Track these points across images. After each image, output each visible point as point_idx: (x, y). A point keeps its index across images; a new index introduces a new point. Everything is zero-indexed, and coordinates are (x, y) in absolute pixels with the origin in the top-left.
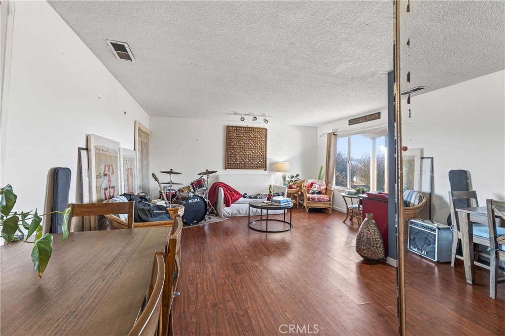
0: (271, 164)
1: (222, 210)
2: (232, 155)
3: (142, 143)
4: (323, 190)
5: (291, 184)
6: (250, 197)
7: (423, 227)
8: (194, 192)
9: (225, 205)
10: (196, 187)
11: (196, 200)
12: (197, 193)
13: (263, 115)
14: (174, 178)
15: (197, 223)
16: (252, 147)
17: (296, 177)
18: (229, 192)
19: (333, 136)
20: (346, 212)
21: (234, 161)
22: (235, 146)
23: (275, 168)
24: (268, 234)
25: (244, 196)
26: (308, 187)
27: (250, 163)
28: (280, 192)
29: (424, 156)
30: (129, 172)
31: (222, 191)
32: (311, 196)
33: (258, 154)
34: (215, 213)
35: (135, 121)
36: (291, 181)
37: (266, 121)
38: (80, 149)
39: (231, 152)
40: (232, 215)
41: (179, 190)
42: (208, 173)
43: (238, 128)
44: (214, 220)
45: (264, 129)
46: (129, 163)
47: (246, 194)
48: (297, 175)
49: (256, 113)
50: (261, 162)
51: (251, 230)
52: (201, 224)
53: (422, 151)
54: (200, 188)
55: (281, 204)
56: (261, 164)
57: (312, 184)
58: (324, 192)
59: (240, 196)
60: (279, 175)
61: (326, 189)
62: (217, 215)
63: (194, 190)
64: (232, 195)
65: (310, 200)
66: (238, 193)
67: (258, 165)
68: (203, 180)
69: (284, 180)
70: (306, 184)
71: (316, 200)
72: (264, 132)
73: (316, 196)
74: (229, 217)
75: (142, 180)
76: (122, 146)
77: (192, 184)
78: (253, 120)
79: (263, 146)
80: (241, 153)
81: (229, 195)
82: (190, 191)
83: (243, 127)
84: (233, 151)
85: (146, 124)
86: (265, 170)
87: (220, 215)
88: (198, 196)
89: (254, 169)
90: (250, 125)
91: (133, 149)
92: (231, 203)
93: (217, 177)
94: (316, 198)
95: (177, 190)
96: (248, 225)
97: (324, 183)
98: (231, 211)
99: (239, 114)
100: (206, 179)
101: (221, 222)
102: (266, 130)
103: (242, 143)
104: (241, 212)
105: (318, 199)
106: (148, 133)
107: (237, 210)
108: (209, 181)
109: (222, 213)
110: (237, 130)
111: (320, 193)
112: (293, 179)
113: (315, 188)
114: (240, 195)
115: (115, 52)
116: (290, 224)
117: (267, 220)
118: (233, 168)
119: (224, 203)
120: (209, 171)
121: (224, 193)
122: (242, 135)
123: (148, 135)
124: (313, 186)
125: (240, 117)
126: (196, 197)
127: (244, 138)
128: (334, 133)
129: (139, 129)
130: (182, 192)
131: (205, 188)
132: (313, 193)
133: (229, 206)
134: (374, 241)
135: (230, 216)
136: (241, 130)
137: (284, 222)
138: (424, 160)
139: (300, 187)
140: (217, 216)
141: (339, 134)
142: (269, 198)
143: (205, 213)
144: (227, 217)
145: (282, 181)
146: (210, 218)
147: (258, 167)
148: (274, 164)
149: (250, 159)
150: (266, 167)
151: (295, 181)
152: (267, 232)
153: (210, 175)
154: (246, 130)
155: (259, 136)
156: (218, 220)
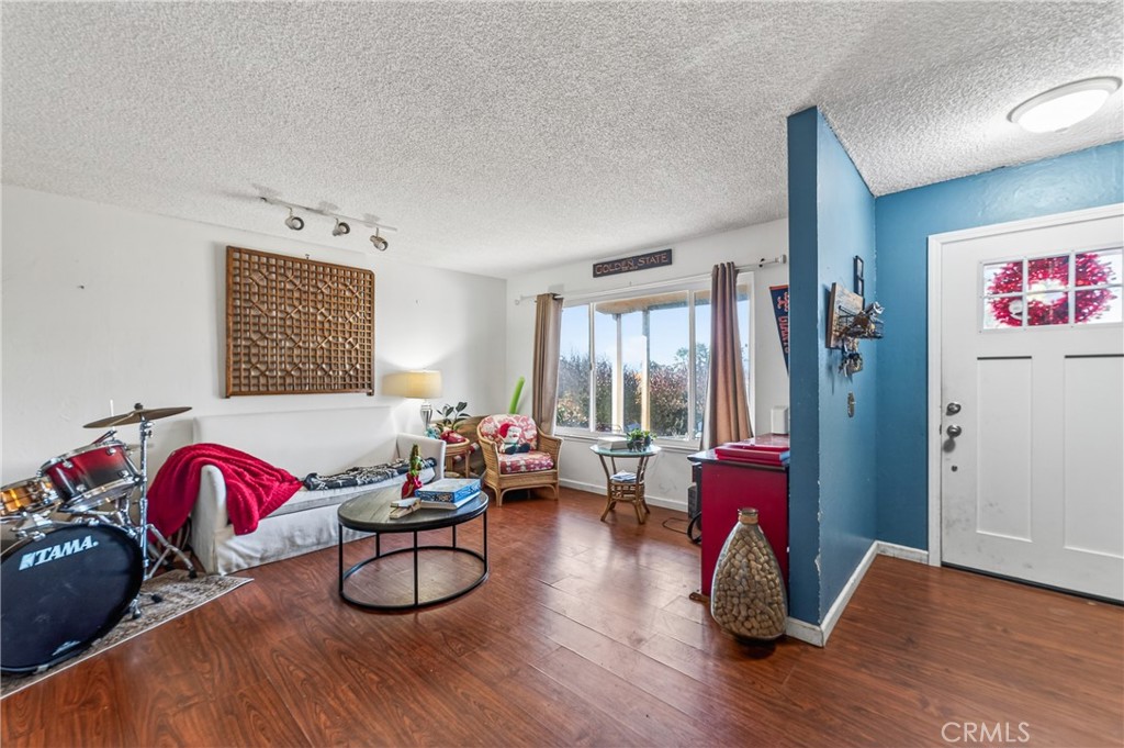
0: (388, 377)
1: (220, 550)
2: (254, 351)
4: (531, 440)
5: (446, 429)
6: (332, 485)
9: (232, 528)
10: (76, 482)
11: (73, 547)
13: (370, 221)
15: (85, 646)
16: (326, 324)
17: (459, 409)
18: (248, 477)
19: (552, 302)
20: (606, 494)
21: (263, 368)
22: (263, 321)
25: (308, 484)
26: (494, 437)
27: (320, 373)
28: (425, 458)
31: (215, 480)
32: (509, 459)
33: (347, 346)
34: (183, 569)
36: (445, 422)
37: (380, 242)
39: (250, 339)
40: (262, 559)
42: (141, 415)
43: (273, 261)
44: (182, 600)
47: (314, 475)
48: (462, 406)
49: (347, 212)
50: (357, 370)
54: (96, 483)
55: (458, 504)
56: (355, 376)
57: (504, 429)
58: (533, 444)
59: (294, 484)
60: (414, 406)
61: (538, 437)
62: (197, 572)
63: (65, 496)
64: (263, 486)
65: (506, 472)
66: (283, 476)
67: (348, 380)
68: (120, 447)
69: (428, 421)
70: (488, 427)
71: (523, 469)
72: (363, 282)
73: (521, 459)
74: (250, 571)
77: (49, 471)
78: (337, 233)
79: (360, 324)
80: (288, 344)
81: (247, 491)
83: (294, 260)
84: (255, 337)
86: (370, 394)
87: (210, 569)
89: (334, 391)
90: (317, 255)
92: (256, 514)
93: (193, 426)
94: (522, 462)
96: (336, 596)
97: (532, 421)
98: (259, 547)
99: (284, 202)
100: (132, 442)
102: (372, 275)
103: (289, 309)
104: (299, 541)
105: (527, 466)
107: (283, 538)
108: (149, 451)
109: (220, 563)
110: (268, 265)
111: (525, 449)
112: (452, 417)
113: (515, 436)
114: (292, 480)
118: (257, 394)
119: (229, 522)
120: (146, 407)
121: (228, 486)
122: (289, 286)
124: (510, 433)
125: (285, 215)
127: (296, 295)
128: (554, 295)
131: (130, 481)
132: (510, 451)
133: (252, 530)
134: (771, 589)
135: (256, 563)
136: (285, 268)
137: (454, 549)
139: (472, 436)
140: (193, 576)
141: (566, 298)
142: (410, 484)
143: (133, 585)
144: (241, 572)
145: (421, 421)
146: (157, 601)
147: (347, 385)
148: (394, 375)
149: (319, 361)
150: (370, 386)
151: (457, 421)
153: (153, 424)
154: (301, 270)
155: (347, 294)
156: (202, 600)
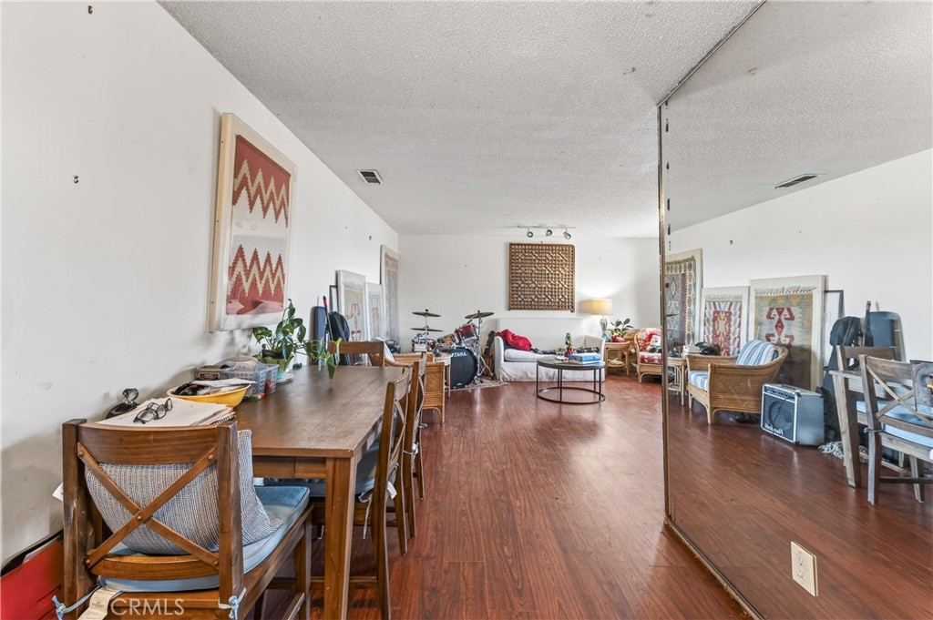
0: (581, 303)
1: (501, 371)
2: (519, 289)
3: (389, 273)
5: (615, 334)
6: (545, 353)
7: (782, 394)
8: (460, 343)
10: (463, 336)
11: (461, 354)
12: (463, 345)
13: (562, 227)
14: (432, 323)
15: (463, 386)
16: (550, 276)
17: (625, 323)
21: (523, 297)
22: (523, 275)
23: (588, 308)
24: (564, 407)
26: (645, 341)
27: (547, 300)
28: (593, 347)
29: (830, 289)
30: (375, 312)
32: (646, 355)
33: (561, 286)
34: (490, 376)
35: (381, 246)
36: (615, 330)
37: (567, 235)
38: (331, 286)
39: (517, 284)
40: (514, 378)
41: (438, 341)
42: (480, 315)
43: (527, 247)
44: (488, 384)
45: (569, 246)
46: (374, 301)
48: (628, 321)
49: (550, 224)
50: (565, 298)
51: (539, 400)
52: (469, 388)
53: (825, 279)
54: (467, 337)
55: (584, 363)
56: (565, 303)
57: (650, 336)
60: (596, 319)
62: (494, 378)
63: (460, 340)
65: (644, 362)
67: (560, 304)
68: (474, 326)
69: (604, 328)
70: (643, 335)
71: (657, 362)
72: (570, 251)
73: (656, 356)
74: (510, 381)
75: (390, 325)
76: (367, 280)
77: (457, 331)
78: (547, 235)
79: (567, 274)
80: (533, 285)
82: (454, 341)
83: (535, 245)
84: (520, 282)
85: (394, 249)
86: (572, 312)
87: (498, 378)
88: (464, 348)
89: (554, 309)
90: (545, 241)
91: (379, 283)
93: (496, 322)
95: (436, 340)
96: (536, 393)
98: (514, 373)
99: (525, 227)
100: (477, 325)
101: (498, 387)
102: (573, 247)
103: (534, 269)
104: (529, 375)
105: (659, 360)
106: (397, 258)
108: (483, 327)
109: (502, 377)
110: (525, 249)
112: (621, 327)
113: (656, 341)
115: (363, 178)
116: (599, 394)
117: (561, 388)
118: (521, 309)
120: (481, 312)
122: (534, 258)
123: (397, 261)
124: (653, 339)
125: (526, 231)
126: (462, 349)
127: (537, 261)
129: (387, 256)
130: (443, 342)
131: (475, 337)
132: (653, 350)
135: (512, 380)
136: (532, 249)
137: (594, 392)
138: (829, 294)
139: (632, 340)
140: (492, 379)
142: (568, 353)
143: (475, 374)
144: (507, 381)
145: (600, 328)
146: (482, 382)
147: (559, 307)
148: (587, 302)
149: (547, 294)
150: (573, 307)
151: (624, 330)
152: (560, 402)
153: (484, 319)
154: (539, 249)
155: (561, 258)
156: (494, 385)
